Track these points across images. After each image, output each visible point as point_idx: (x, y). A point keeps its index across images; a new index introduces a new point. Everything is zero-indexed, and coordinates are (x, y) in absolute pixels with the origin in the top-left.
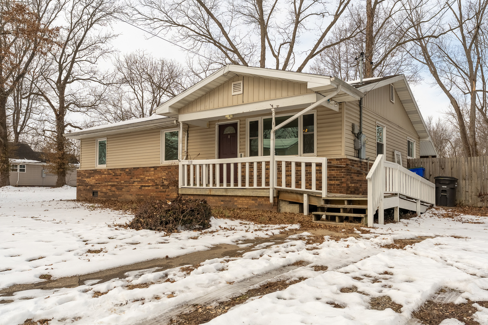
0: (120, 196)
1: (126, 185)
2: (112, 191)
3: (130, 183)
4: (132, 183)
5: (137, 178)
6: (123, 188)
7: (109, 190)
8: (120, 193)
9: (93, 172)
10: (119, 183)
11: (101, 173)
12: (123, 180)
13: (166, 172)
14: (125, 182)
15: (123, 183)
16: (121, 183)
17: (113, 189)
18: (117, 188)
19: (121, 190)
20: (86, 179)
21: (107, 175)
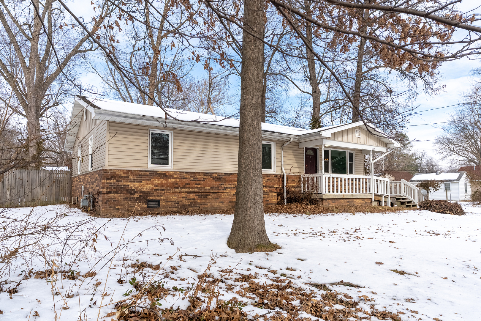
0: (205, 205)
1: (213, 191)
2: (189, 199)
3: (219, 190)
4: (224, 190)
5: (229, 184)
6: (209, 195)
7: (183, 197)
8: (203, 201)
9: (147, 173)
10: (201, 190)
11: (166, 176)
12: (209, 186)
13: (266, 180)
14: (211, 188)
15: (209, 190)
16: (206, 190)
17: (192, 196)
18: (198, 195)
19: (206, 197)
20: (129, 184)
21: (179, 178)
